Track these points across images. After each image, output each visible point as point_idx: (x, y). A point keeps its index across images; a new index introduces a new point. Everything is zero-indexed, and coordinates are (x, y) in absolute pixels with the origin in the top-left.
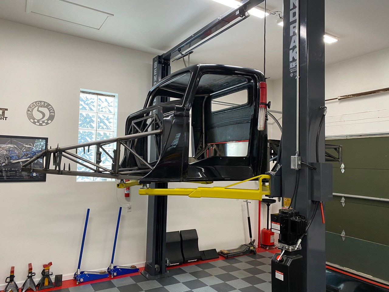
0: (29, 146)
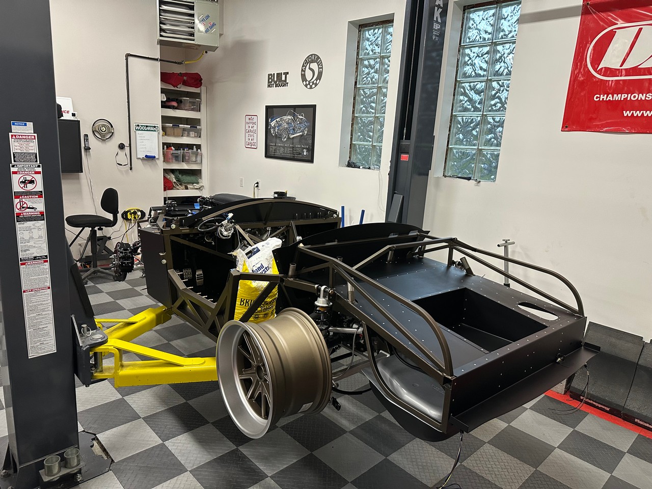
0: (302, 117)
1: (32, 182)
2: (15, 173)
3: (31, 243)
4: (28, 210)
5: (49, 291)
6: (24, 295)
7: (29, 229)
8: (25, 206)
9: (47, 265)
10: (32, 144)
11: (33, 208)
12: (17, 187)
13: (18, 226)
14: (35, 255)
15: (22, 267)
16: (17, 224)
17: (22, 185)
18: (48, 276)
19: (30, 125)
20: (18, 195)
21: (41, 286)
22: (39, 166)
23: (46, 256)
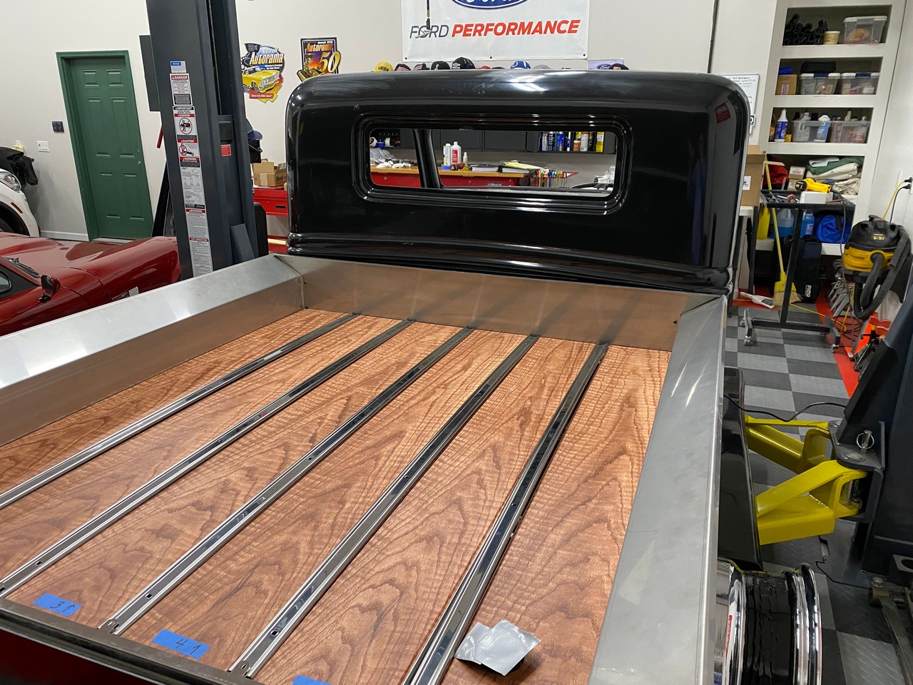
1: (188, 125)
2: (176, 115)
3: (191, 191)
4: (188, 155)
5: (208, 244)
6: (190, 241)
7: (189, 175)
8: (185, 150)
9: (204, 216)
10: (186, 85)
11: (191, 153)
12: (179, 132)
13: (182, 170)
14: (196, 203)
15: (187, 213)
16: (181, 168)
17: (182, 129)
18: (206, 227)
19: (183, 63)
20: (181, 138)
21: (201, 237)
22: (192, 109)
23: (204, 206)
